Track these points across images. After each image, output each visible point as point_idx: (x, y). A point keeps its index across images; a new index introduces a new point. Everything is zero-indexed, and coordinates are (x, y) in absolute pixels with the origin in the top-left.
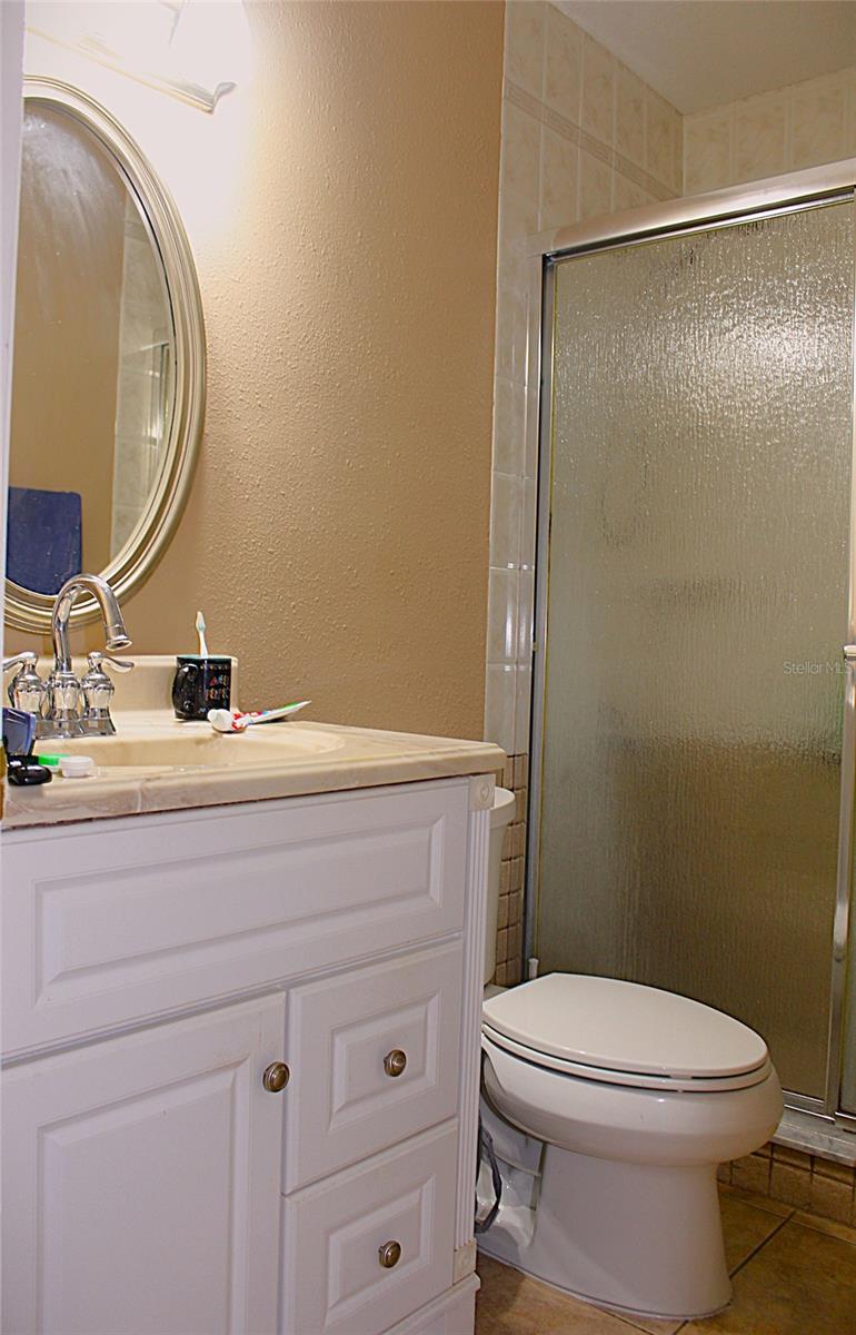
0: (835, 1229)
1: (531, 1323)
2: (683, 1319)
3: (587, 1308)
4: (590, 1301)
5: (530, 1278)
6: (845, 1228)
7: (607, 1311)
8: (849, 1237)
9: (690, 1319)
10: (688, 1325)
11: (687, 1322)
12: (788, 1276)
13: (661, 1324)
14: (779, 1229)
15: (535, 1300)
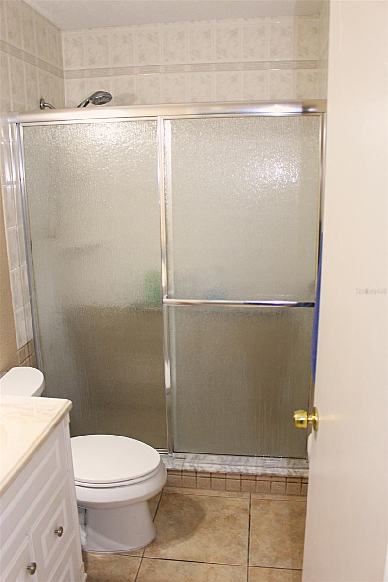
0: (177, 490)
1: (96, 571)
2: (144, 546)
3: (112, 556)
4: (113, 553)
5: (89, 553)
6: (181, 489)
7: (119, 554)
8: (182, 492)
9: (146, 545)
10: (146, 548)
11: (145, 547)
12: (169, 515)
13: (138, 551)
14: (161, 497)
15: (95, 561)
